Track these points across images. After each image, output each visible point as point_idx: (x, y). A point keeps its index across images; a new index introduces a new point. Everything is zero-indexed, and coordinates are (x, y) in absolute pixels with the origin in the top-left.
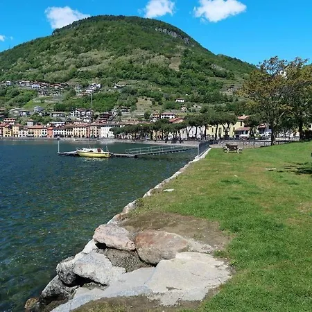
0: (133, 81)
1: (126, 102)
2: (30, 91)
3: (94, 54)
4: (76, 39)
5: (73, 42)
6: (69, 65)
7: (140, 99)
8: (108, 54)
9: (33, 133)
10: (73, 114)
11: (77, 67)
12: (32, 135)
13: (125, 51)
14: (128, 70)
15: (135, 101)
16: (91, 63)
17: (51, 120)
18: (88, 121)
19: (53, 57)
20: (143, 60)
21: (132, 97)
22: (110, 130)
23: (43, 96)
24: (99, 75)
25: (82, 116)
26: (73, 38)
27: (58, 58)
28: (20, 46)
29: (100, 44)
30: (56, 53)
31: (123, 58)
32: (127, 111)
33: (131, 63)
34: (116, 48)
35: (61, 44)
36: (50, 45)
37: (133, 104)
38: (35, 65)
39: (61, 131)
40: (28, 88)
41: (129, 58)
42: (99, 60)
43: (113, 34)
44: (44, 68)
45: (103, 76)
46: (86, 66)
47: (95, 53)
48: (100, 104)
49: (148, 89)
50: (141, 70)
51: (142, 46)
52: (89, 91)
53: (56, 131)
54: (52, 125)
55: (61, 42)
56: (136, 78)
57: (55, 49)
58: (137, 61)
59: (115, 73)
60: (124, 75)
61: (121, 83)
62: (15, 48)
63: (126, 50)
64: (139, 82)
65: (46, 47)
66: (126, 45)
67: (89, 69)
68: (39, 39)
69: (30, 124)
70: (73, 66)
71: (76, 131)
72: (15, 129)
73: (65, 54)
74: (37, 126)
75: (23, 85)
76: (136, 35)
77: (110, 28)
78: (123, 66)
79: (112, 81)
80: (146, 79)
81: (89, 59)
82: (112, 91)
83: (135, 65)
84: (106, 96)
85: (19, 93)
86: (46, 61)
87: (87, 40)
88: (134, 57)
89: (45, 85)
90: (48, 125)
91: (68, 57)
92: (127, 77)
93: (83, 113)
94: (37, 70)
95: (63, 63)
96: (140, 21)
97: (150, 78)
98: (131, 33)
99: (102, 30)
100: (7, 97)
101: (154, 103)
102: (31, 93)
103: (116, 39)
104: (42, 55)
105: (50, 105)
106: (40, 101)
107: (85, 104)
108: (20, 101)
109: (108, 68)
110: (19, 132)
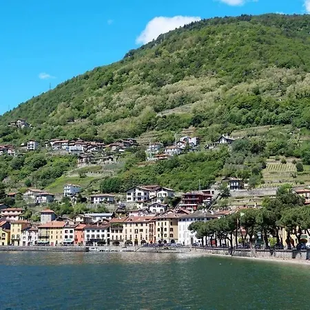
0: (261, 129)
1: (241, 168)
2: (66, 157)
3: (188, 85)
4: (158, 60)
5: (153, 66)
6: (143, 108)
7: (270, 162)
8: (214, 81)
9: (47, 237)
10: (131, 196)
11: (157, 111)
12: (45, 241)
13: (247, 74)
14: (249, 107)
15: (260, 165)
16: (183, 100)
17: (87, 211)
18: (158, 209)
19: (115, 96)
20: (281, 86)
21: (255, 159)
22: (190, 228)
23: (84, 165)
24: (196, 121)
25: (148, 200)
26: (152, 60)
27: (124, 97)
28: (67, 83)
29: (200, 65)
30: (121, 89)
31: (243, 86)
32: (242, 188)
33: (257, 93)
34: (231, 70)
35: (130, 73)
36: (113, 75)
37: (256, 172)
38: (84, 112)
39: (101, 233)
40: (63, 153)
41: (254, 85)
42: (197, 94)
43: (225, 46)
44: (99, 116)
45: (204, 122)
46: (172, 107)
47: (190, 82)
48: (187, 175)
49: (290, 142)
50: (277, 106)
51: (281, 62)
52: (170, 151)
53: (91, 233)
54: (86, 221)
55: (131, 69)
56: (268, 122)
57: (121, 81)
58: (270, 89)
59: (226, 116)
60: (244, 118)
61: (238, 133)
62: (58, 87)
63: (248, 72)
64: (274, 128)
65: (105, 79)
66: (249, 62)
67: (178, 111)
68: (98, 69)
69: (46, 220)
70: (149, 108)
71: (129, 231)
72: (15, 230)
73: (137, 89)
74: (56, 223)
75: (56, 148)
76: (270, 44)
77: (220, 36)
78: (240, 100)
79: (221, 131)
80: (287, 122)
81: (178, 94)
82: (215, 149)
83: (265, 97)
84: (202, 159)
85: (45, 163)
86: (102, 104)
87: (178, 60)
88: (263, 83)
89: (93, 146)
90: (78, 219)
91: (142, 93)
92: (249, 121)
93: (152, 194)
94: (86, 121)
95: (131, 106)
96: (281, 20)
97: (294, 120)
98: (259, 41)
99: (204, 41)
100: (24, 170)
101: (300, 169)
102: (65, 161)
103: (231, 55)
104: (99, 95)
105: (95, 181)
106: (77, 175)
107: (158, 177)
108: (44, 177)
109: (214, 108)
110: (22, 235)
